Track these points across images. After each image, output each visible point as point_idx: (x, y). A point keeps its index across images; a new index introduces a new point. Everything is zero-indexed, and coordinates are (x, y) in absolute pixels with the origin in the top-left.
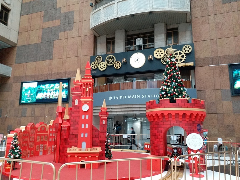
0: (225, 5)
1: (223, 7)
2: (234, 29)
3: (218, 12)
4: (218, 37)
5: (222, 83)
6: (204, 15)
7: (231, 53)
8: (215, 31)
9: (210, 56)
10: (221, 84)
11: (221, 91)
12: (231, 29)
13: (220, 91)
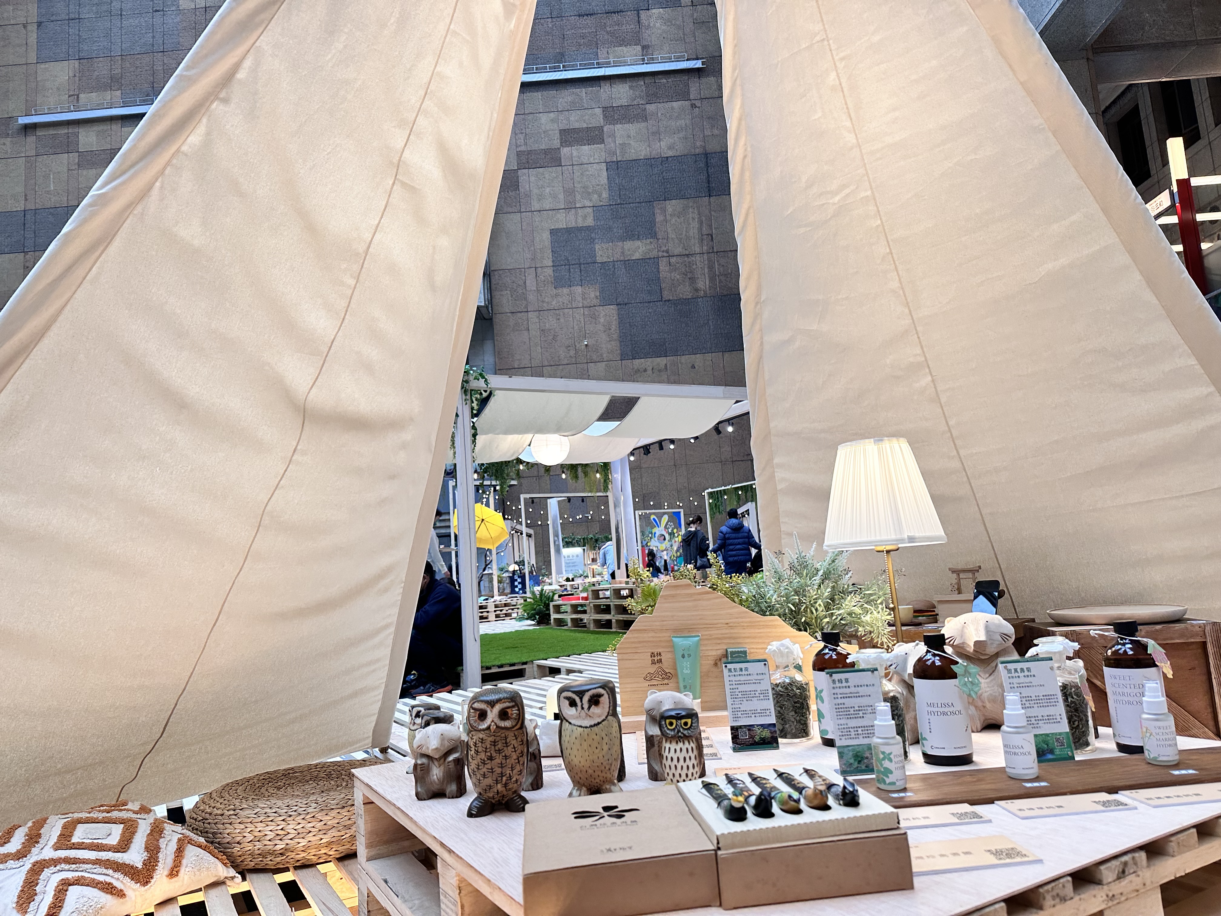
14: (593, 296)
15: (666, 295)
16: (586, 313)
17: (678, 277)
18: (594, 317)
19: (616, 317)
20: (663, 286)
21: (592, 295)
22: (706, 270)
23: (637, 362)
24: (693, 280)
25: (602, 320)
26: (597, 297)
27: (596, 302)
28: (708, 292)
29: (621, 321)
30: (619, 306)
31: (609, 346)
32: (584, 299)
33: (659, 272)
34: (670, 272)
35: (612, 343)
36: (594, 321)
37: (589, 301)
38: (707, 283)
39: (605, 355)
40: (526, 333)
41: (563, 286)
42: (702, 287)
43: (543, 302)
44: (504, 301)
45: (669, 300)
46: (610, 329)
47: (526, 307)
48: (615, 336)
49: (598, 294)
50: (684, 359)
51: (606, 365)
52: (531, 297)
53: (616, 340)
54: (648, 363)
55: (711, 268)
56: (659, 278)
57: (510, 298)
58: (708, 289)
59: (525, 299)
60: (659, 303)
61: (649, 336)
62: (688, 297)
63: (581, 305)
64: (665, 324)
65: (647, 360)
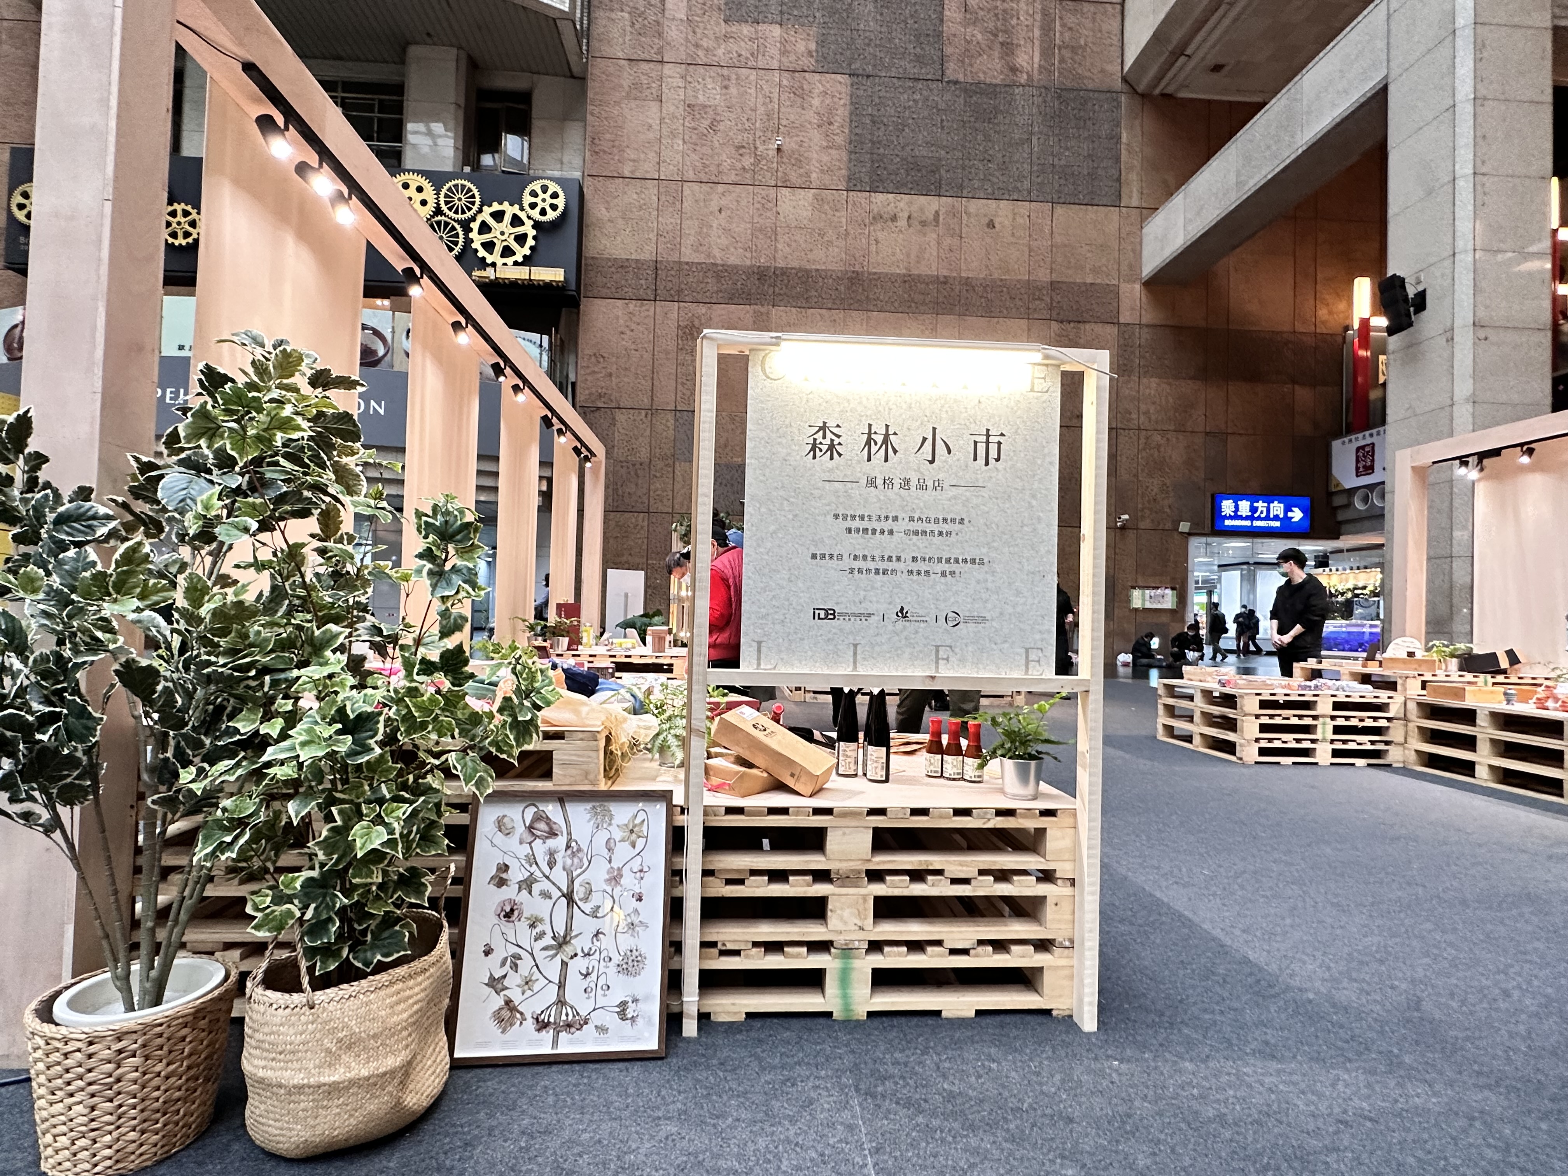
0: (735, 28)
1: (726, 37)
2: (756, 148)
3: (702, 57)
4: (691, 175)
5: (683, 384)
6: (643, 56)
7: (733, 260)
8: (681, 142)
9: (647, 254)
10: (680, 387)
11: (676, 420)
12: (743, 147)
13: (670, 416)
14: (803, 49)
15: (953, 71)
16: (785, 82)
17: (979, 36)
18: (800, 94)
19: (846, 100)
20: (948, 50)
21: (801, 47)
22: (1037, 33)
23: (879, 198)
24: (1008, 48)
25: (816, 102)
26: (810, 54)
27: (808, 62)
28: (1036, 76)
29: (856, 109)
30: (855, 79)
31: (825, 158)
32: (784, 53)
33: (942, 20)
34: (966, 23)
35: (833, 152)
36: (799, 100)
37: (793, 58)
38: (1036, 59)
39: (814, 176)
40: (654, 106)
41: (742, 20)
42: (1025, 64)
43: (697, 46)
44: (615, 33)
45: (956, 82)
46: (830, 123)
47: (660, 51)
48: (839, 140)
49: (813, 46)
50: (974, 206)
51: (815, 197)
52: (674, 33)
53: (839, 148)
54: (901, 205)
55: (1047, 29)
56: (940, 35)
57: (628, 28)
58: (1036, 72)
59: (660, 35)
60: (934, 85)
61: (908, 149)
62: (994, 81)
63: (775, 65)
64: (942, 128)
65: (899, 197)
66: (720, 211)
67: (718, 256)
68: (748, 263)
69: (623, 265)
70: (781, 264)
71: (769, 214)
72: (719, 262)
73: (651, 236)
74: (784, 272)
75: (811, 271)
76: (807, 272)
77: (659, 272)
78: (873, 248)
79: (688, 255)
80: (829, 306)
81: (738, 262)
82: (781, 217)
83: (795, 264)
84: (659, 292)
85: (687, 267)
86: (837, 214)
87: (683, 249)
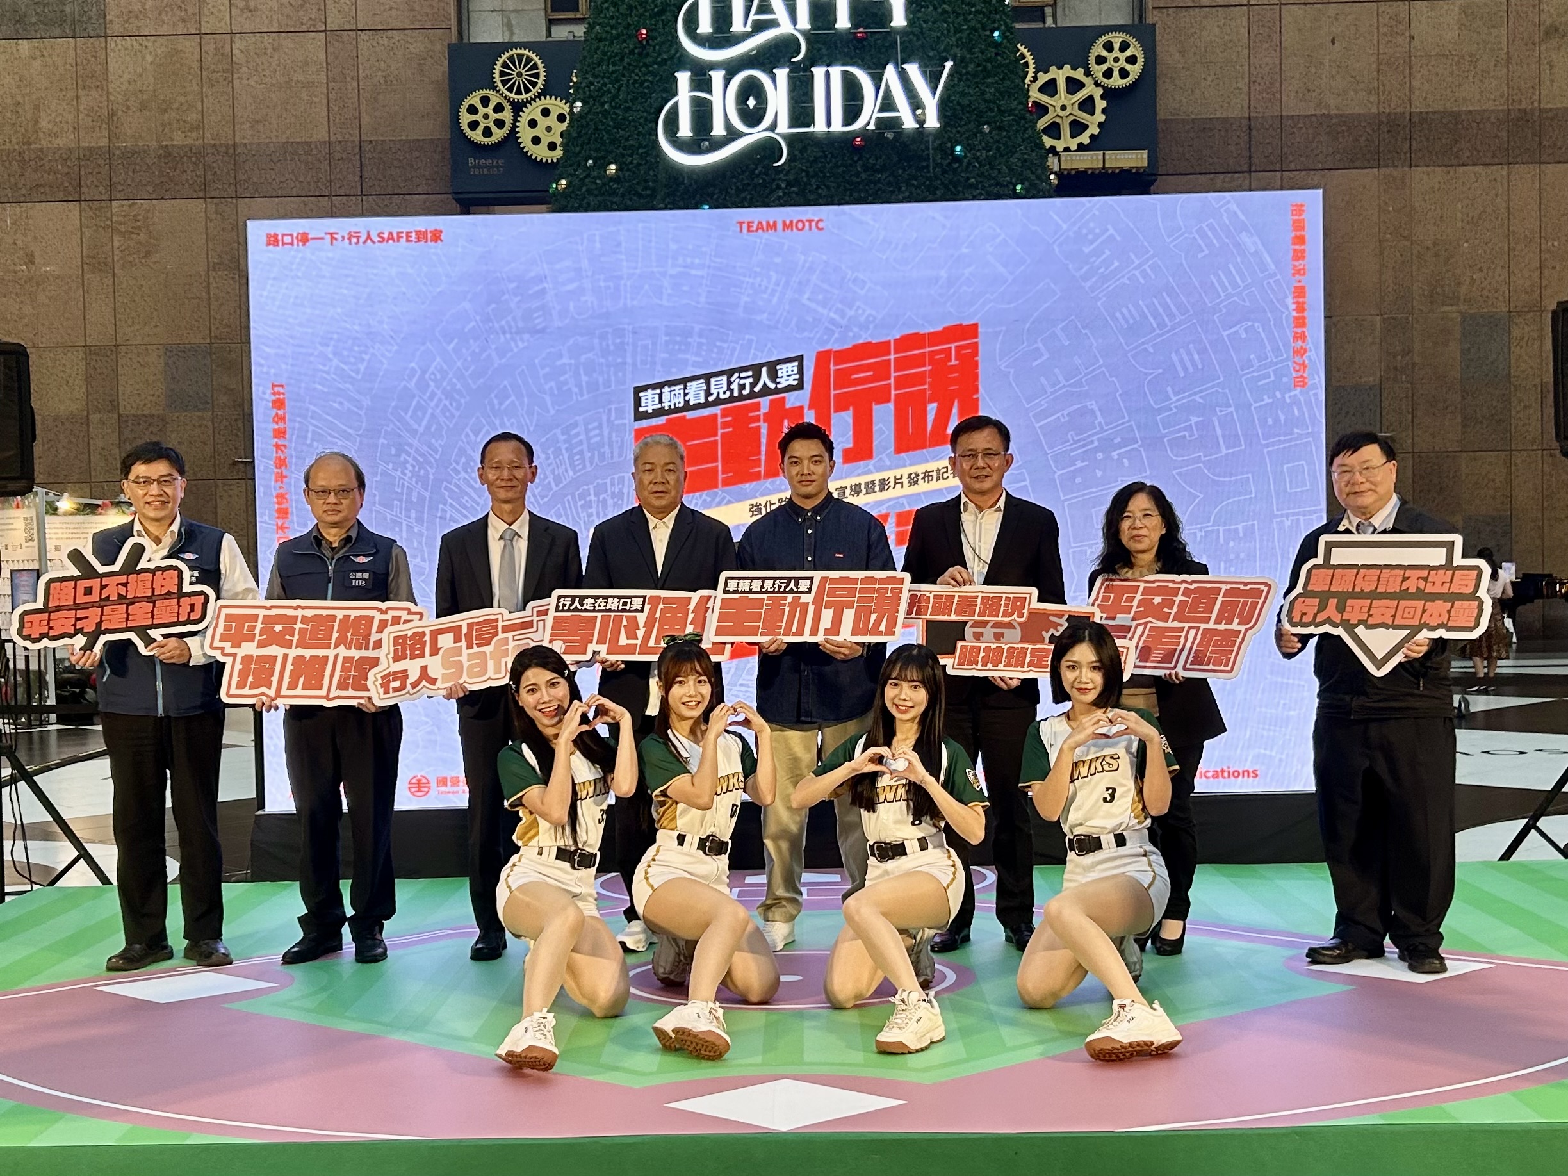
7: (1353, 108)
9: (1237, 109)
66: (1333, 42)
67: (1333, 104)
68: (1374, 110)
69: (1204, 127)
70: (1418, 107)
71: (1400, 40)
72: (1334, 112)
73: (1240, 85)
74: (1424, 118)
75: (1459, 113)
76: (1456, 115)
77: (1254, 133)
78: (1546, 75)
79: (1292, 106)
80: (1488, 161)
81: (1357, 110)
82: (1416, 43)
83: (1438, 107)
84: (1254, 160)
85: (1290, 122)
86: (1495, 32)
87: (1284, 98)
